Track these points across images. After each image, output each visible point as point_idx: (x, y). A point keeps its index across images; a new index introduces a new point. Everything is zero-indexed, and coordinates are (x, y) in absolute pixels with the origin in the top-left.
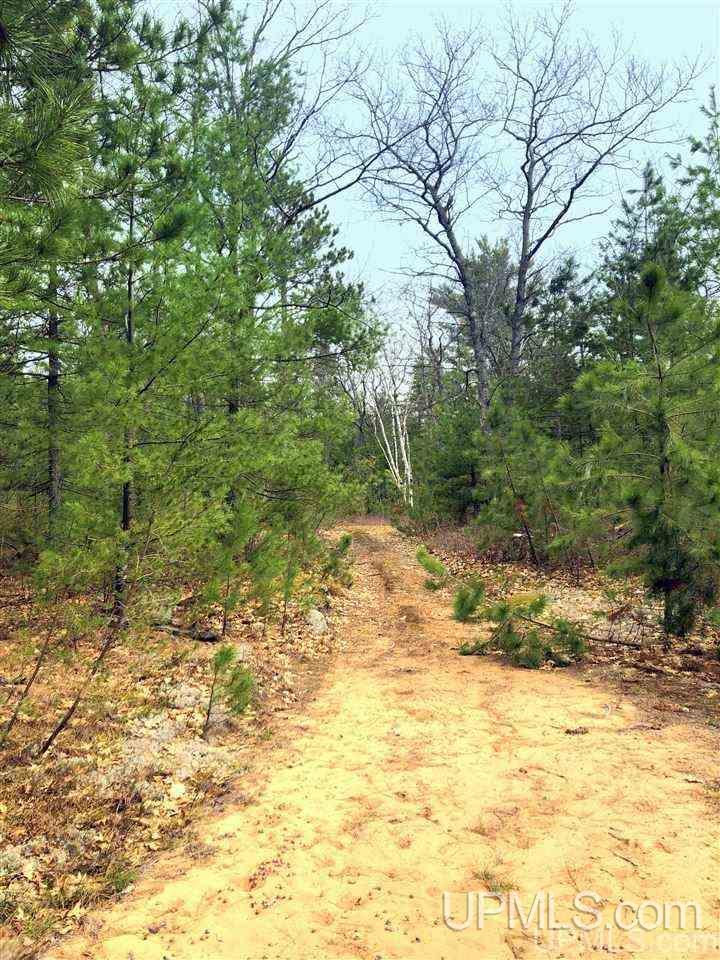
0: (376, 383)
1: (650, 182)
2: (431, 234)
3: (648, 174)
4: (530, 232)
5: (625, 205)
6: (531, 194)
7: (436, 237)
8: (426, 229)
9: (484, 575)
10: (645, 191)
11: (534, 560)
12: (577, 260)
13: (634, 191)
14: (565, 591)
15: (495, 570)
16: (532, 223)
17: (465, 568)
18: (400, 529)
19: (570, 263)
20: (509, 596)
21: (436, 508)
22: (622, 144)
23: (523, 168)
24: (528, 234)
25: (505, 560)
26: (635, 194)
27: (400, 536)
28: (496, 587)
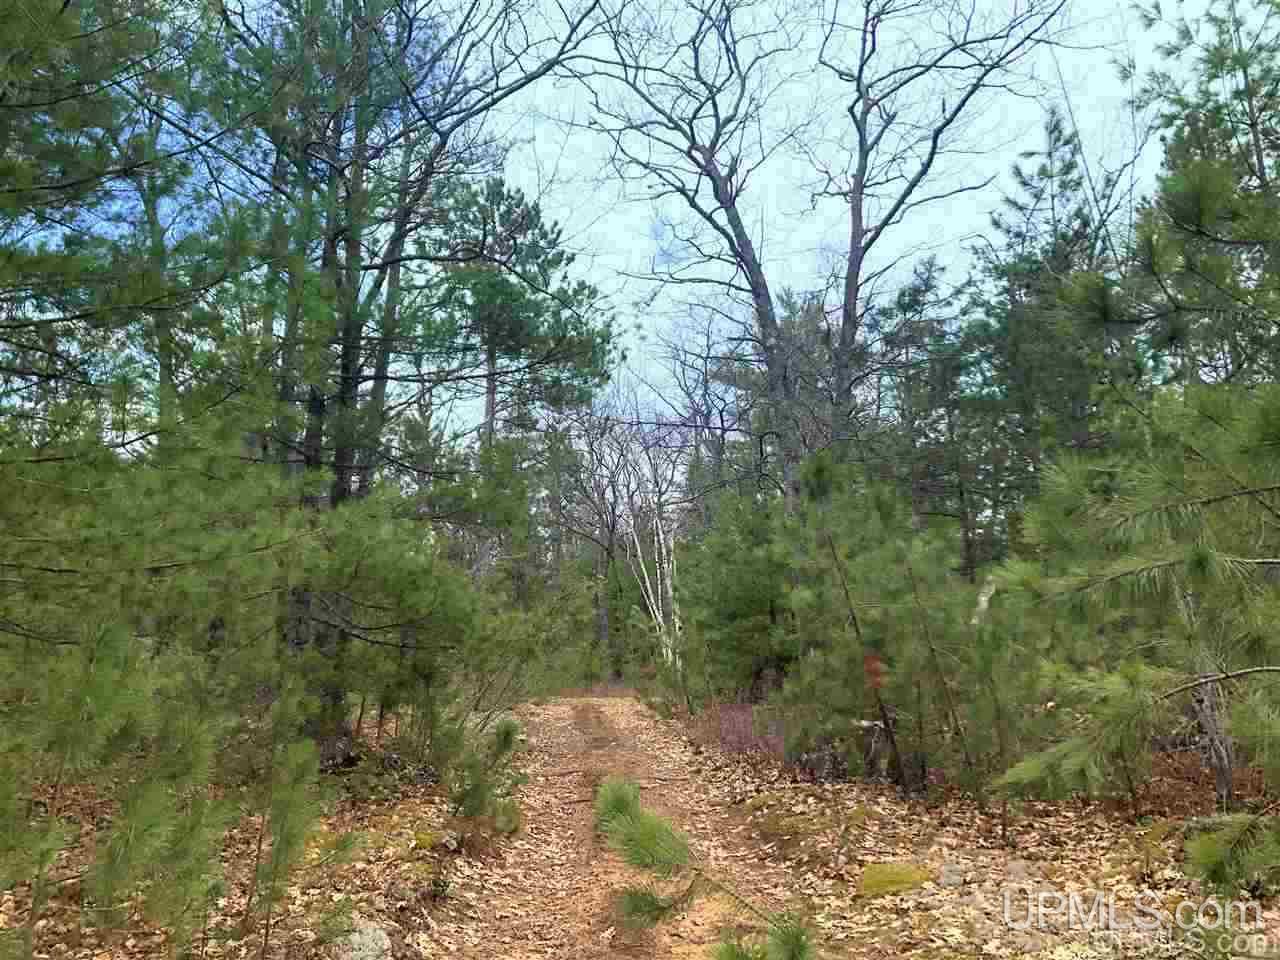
0: (633, 486)
1: (1058, 139)
2: (701, 211)
3: (1054, 129)
4: (864, 213)
5: (1018, 172)
6: (864, 151)
7: (709, 218)
8: (693, 204)
9: (799, 808)
10: (1050, 155)
11: (897, 776)
12: (940, 262)
13: (1032, 154)
14: (983, 859)
15: (820, 799)
16: (866, 203)
17: (758, 791)
18: (651, 706)
19: (930, 264)
20: (856, 869)
21: (709, 669)
22: (1020, 51)
23: (851, 109)
24: (861, 218)
25: (839, 775)
26: (1033, 158)
27: (652, 717)
28: (823, 842)
